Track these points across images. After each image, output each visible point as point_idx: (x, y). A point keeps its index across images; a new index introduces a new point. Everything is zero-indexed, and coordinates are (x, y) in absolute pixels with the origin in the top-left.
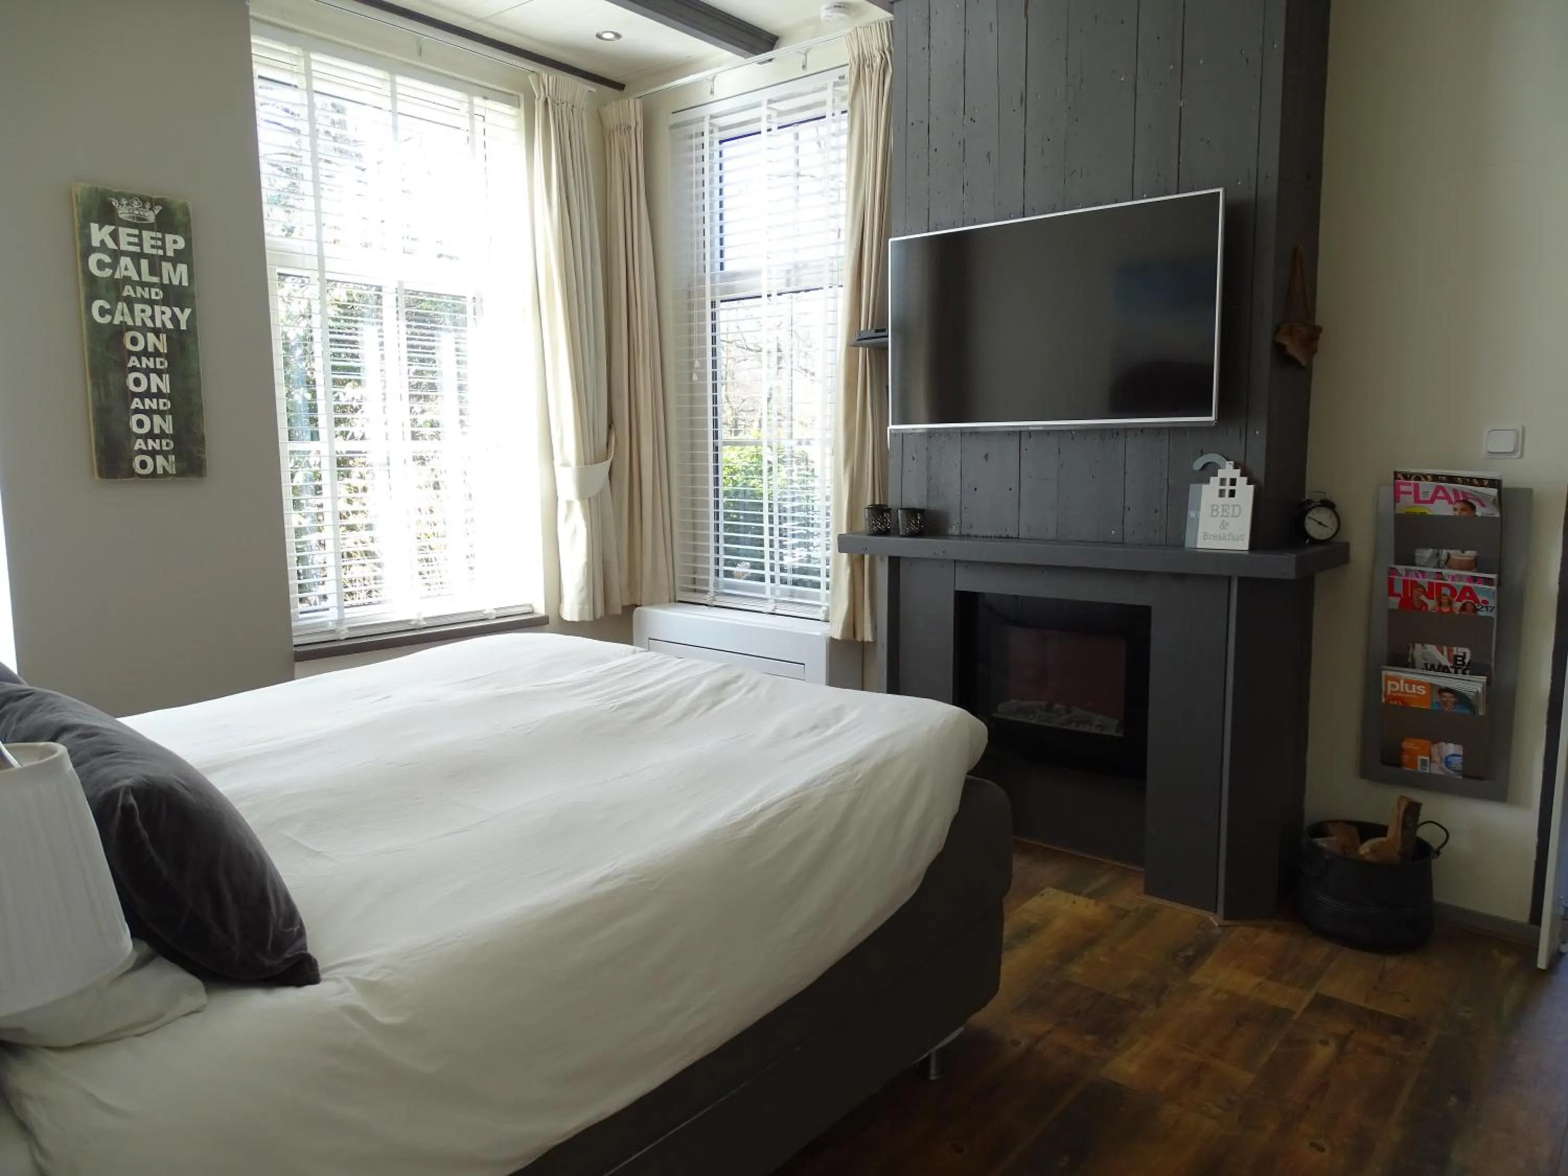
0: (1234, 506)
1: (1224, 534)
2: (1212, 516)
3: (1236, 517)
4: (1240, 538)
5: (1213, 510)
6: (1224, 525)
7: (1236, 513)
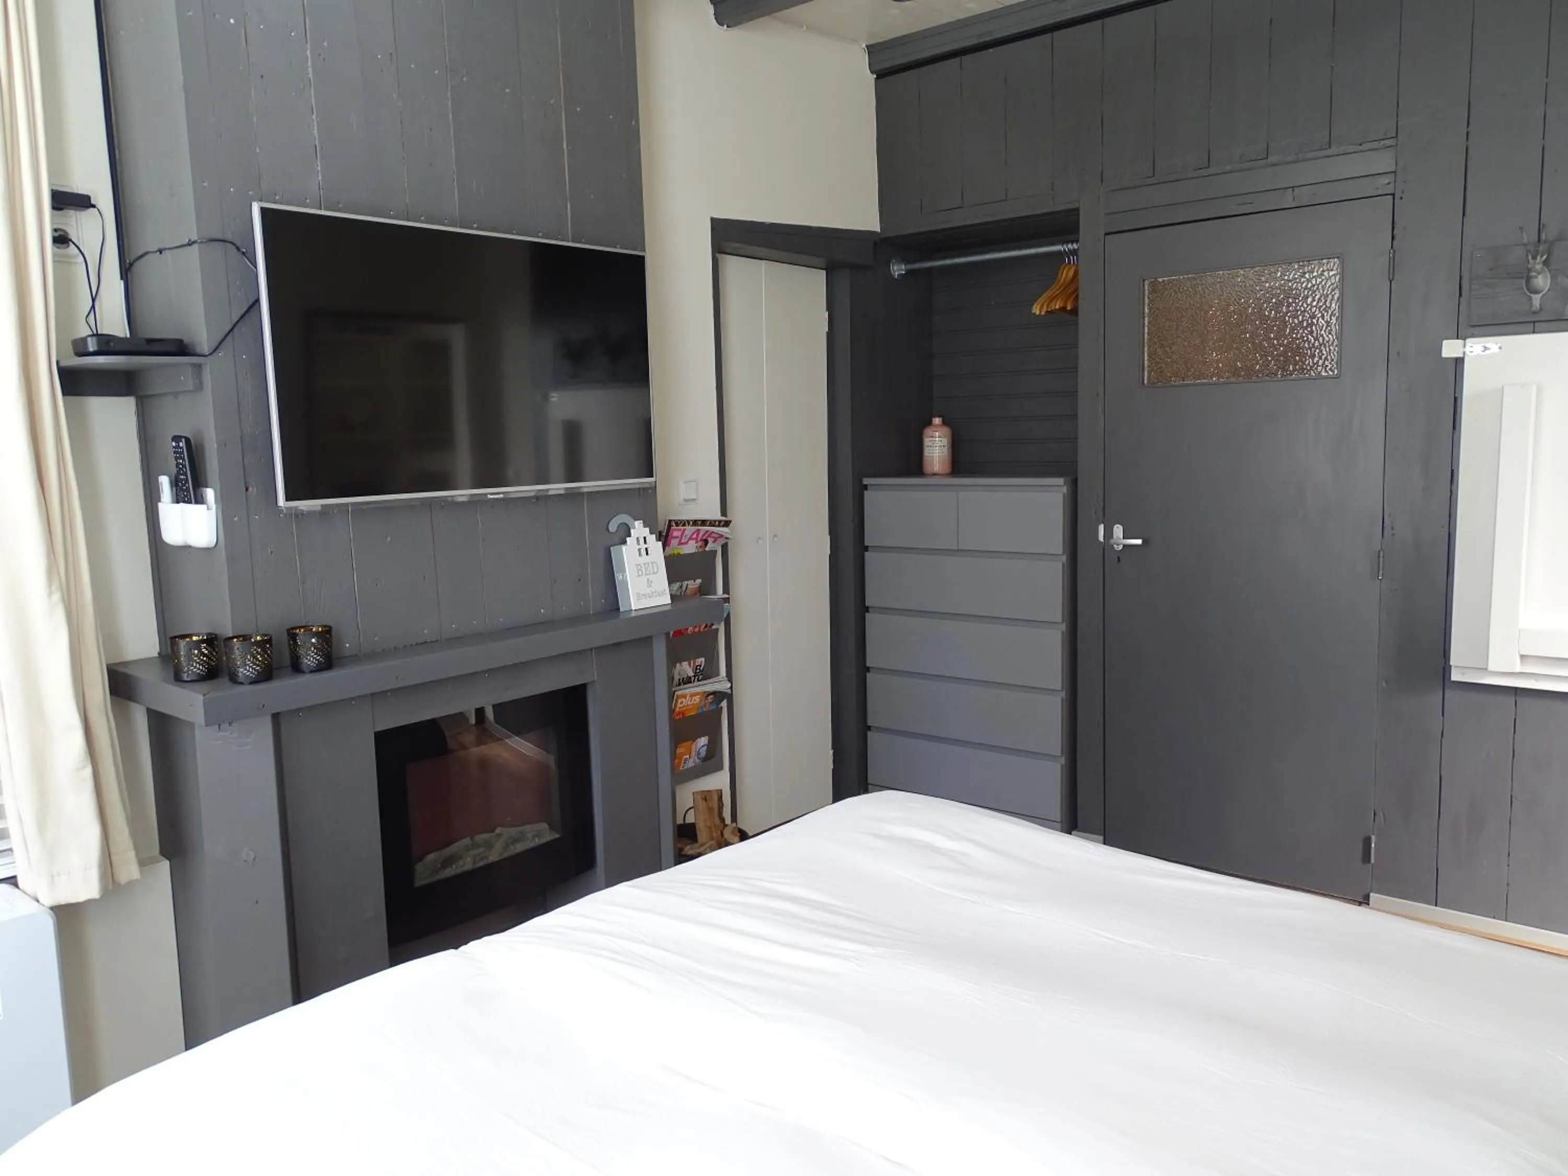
0: (652, 563)
1: (651, 591)
2: (639, 576)
3: (656, 573)
4: (663, 593)
5: (639, 570)
6: (650, 583)
7: (656, 570)
